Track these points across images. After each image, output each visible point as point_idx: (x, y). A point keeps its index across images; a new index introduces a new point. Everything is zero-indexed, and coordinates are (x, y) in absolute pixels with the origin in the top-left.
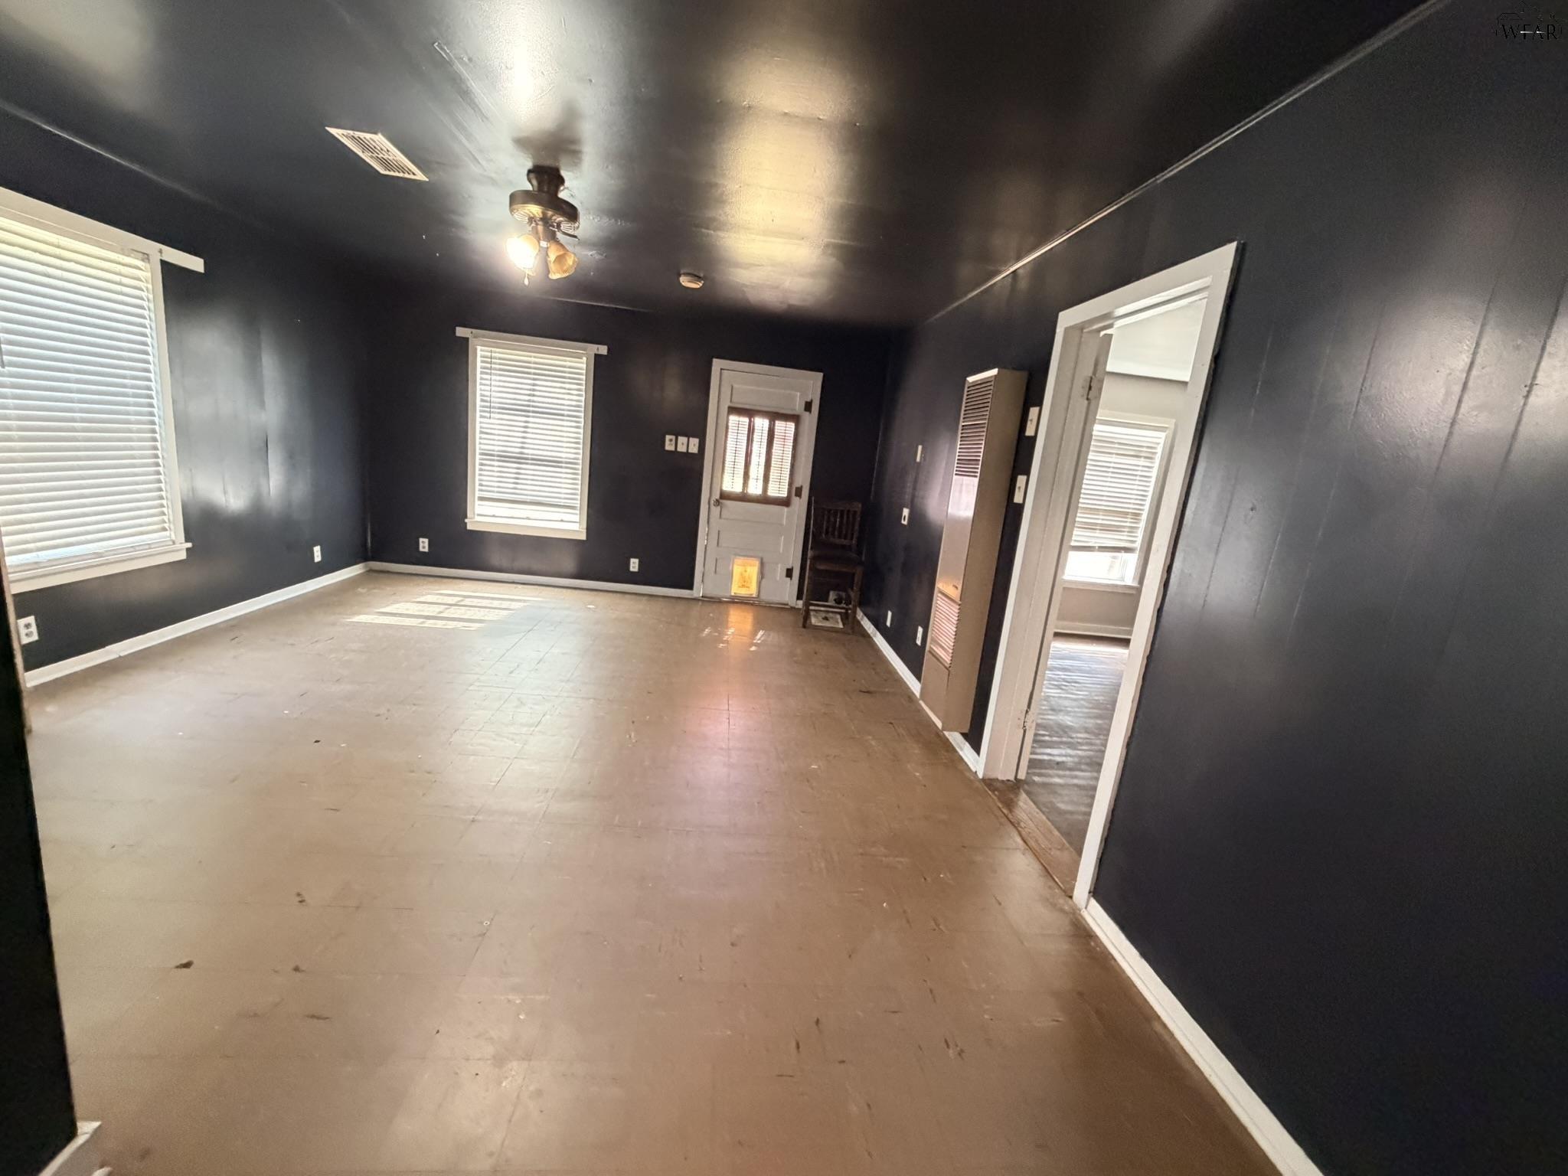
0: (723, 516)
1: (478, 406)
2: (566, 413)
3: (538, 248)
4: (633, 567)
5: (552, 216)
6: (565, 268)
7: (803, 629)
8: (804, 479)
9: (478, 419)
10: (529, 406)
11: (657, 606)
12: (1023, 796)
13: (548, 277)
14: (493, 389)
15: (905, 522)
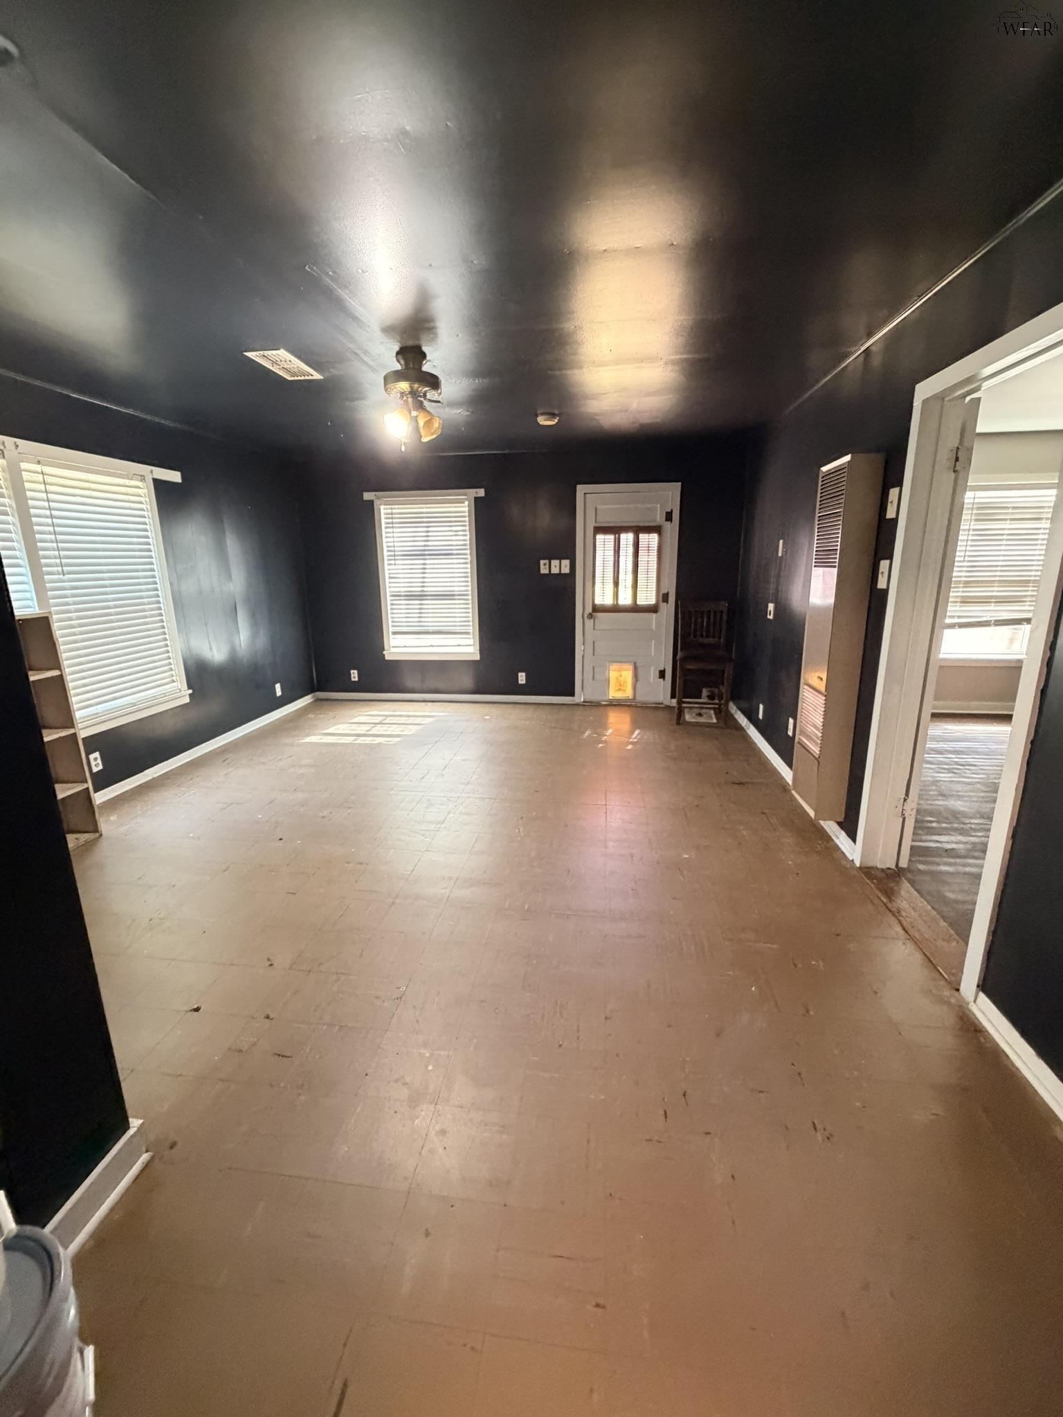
0: (596, 628)
1: (385, 556)
2: (455, 552)
3: (409, 417)
4: (521, 680)
5: (419, 387)
6: (432, 431)
7: (677, 727)
8: (670, 586)
9: (386, 567)
10: (425, 550)
11: (543, 713)
12: (906, 885)
13: (420, 441)
14: (396, 539)
15: (771, 617)
